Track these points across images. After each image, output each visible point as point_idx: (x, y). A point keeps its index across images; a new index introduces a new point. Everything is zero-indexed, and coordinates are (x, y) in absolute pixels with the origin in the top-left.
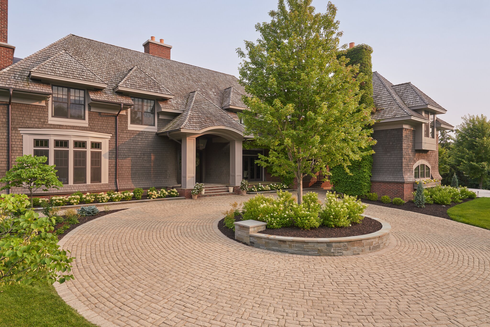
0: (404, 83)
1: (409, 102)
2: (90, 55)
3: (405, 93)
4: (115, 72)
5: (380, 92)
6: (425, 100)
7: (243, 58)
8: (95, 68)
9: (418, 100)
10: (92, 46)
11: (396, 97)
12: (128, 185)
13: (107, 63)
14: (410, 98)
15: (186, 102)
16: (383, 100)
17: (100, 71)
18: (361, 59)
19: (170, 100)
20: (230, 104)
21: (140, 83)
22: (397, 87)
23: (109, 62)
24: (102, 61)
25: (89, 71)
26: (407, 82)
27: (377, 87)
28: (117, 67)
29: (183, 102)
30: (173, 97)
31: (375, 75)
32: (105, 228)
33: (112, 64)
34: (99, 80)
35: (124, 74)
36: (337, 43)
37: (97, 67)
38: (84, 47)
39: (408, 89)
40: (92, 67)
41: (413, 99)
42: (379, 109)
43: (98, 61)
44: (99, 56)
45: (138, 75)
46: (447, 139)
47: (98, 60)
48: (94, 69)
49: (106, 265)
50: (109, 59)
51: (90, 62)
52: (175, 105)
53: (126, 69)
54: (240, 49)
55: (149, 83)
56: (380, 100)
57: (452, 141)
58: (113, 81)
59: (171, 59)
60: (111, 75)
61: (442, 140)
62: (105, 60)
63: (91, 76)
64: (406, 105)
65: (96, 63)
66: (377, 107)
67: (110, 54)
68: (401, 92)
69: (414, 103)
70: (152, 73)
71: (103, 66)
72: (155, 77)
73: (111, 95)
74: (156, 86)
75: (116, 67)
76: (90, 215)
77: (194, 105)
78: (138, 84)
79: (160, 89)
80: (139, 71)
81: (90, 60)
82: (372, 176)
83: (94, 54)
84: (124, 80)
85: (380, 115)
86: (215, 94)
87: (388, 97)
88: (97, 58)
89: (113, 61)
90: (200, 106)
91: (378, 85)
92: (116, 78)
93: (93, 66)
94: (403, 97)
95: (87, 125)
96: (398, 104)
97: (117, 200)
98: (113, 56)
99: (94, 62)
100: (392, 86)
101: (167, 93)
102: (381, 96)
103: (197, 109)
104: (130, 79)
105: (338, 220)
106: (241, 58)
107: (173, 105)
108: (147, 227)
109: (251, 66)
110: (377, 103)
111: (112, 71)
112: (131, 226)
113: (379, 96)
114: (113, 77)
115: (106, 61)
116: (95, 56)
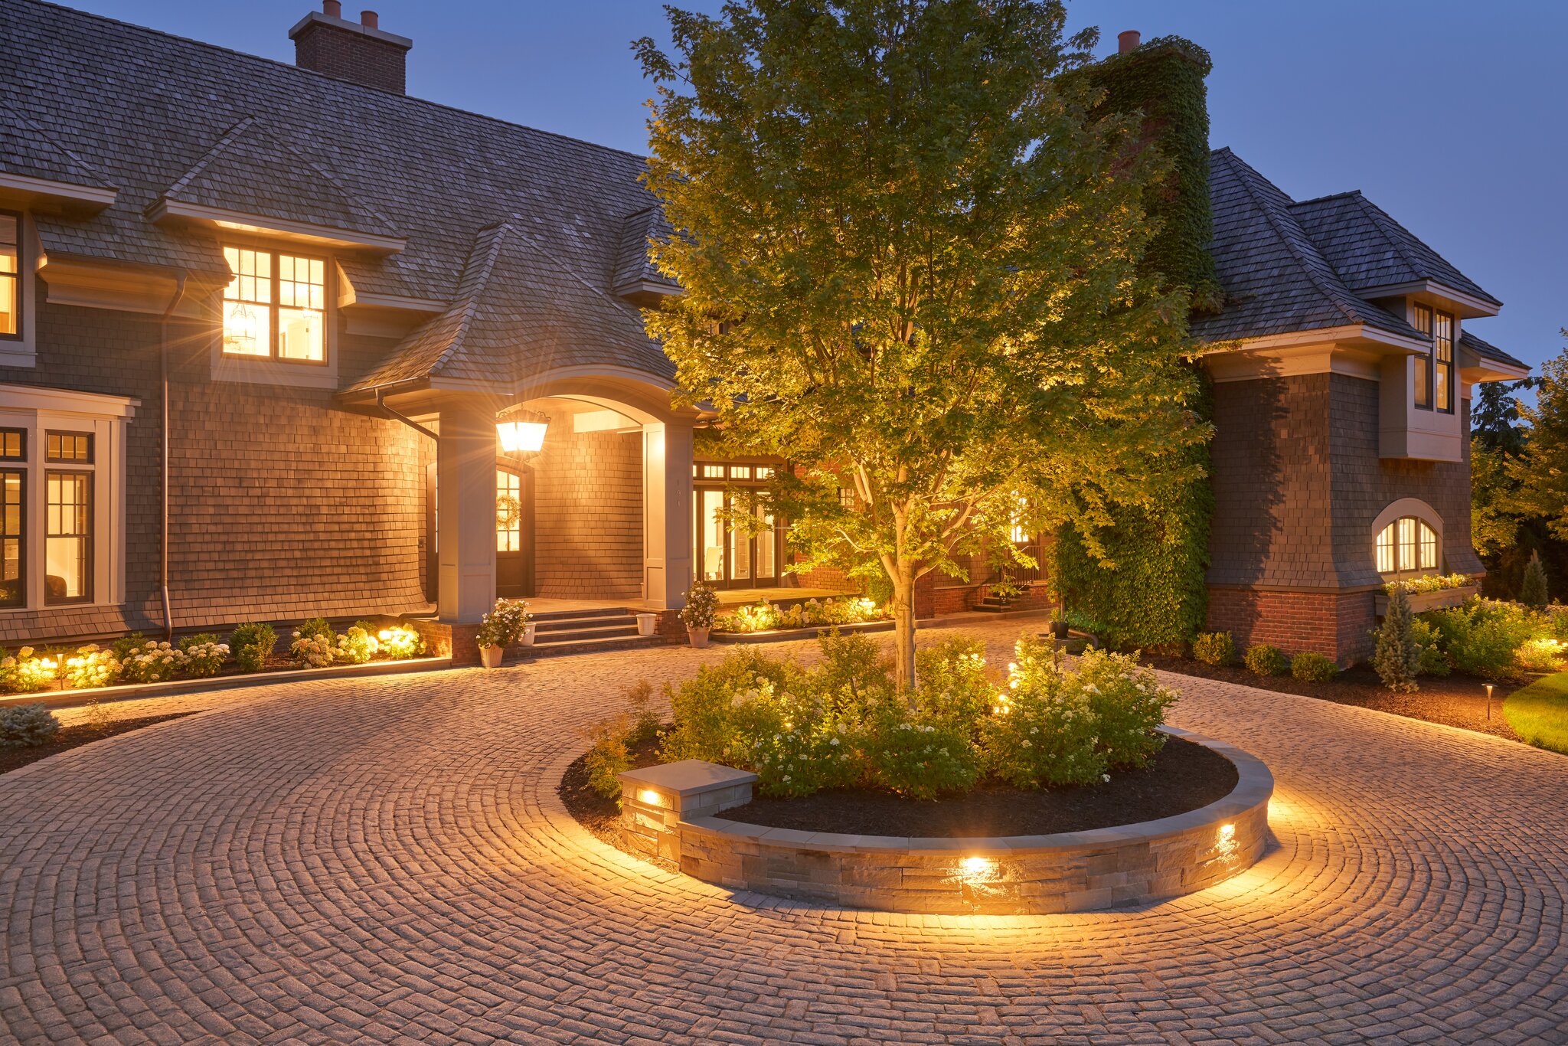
0: (1334, 193)
1: (1354, 269)
2: (54, 68)
3: (1341, 233)
4: (160, 141)
5: (1240, 231)
6: (1417, 261)
7: (665, 83)
8: (71, 123)
9: (1391, 262)
10: (64, 32)
11: (1306, 251)
12: (213, 611)
13: (124, 105)
14: (1358, 252)
15: (461, 268)
16: (1253, 260)
17: (94, 135)
18: (1164, 96)
19: (391, 257)
20: (644, 276)
21: (263, 186)
22: (1308, 208)
23: (134, 100)
24: (103, 94)
25: (38, 137)
26: (1348, 190)
27: (1229, 211)
28: (171, 122)
29: (448, 265)
30: (402, 247)
31: (1221, 162)
32: (67, 803)
33: (149, 110)
34: (83, 172)
35: (196, 148)
36: (1055, 24)
37: (82, 118)
38: (28, 35)
39: (1349, 216)
40: (60, 121)
41: (1367, 259)
42: (1235, 297)
43: (84, 96)
44: (92, 77)
45: (256, 156)
46: (1506, 415)
47: (89, 90)
48: (67, 130)
49: (17, 980)
50: (137, 87)
51: (49, 97)
52: (414, 280)
53: (207, 129)
54: (651, 42)
55: (304, 186)
56: (1239, 263)
57: (1527, 424)
58: (150, 178)
59: (408, 93)
60: (141, 152)
61: (1487, 417)
62: (119, 90)
63: (45, 156)
64: (1342, 282)
65: (77, 103)
66: (1231, 288)
67: (141, 69)
68: (1325, 228)
69: (1373, 274)
70: (320, 146)
71: (107, 116)
72: (334, 162)
73: (135, 234)
74: (332, 199)
75: (163, 120)
76: (18, 743)
77: (494, 279)
78: (250, 192)
79: (348, 213)
80: (261, 137)
81: (51, 89)
82: (1209, 563)
83: (69, 65)
84: (191, 175)
85: (1240, 321)
86: (587, 235)
87: (1273, 248)
88: (84, 82)
89: (152, 97)
90: (516, 282)
91: (1234, 203)
92: (164, 164)
93: (63, 114)
94: (1331, 250)
95: (31, 363)
96: (1311, 275)
97: (156, 676)
98: (153, 78)
99: (68, 100)
100: (1289, 207)
101: (376, 230)
102: (1245, 246)
103: (503, 295)
104: (217, 169)
105: (1053, 756)
106: (656, 80)
107: (407, 279)
108: (254, 794)
109: (696, 113)
110: (1229, 272)
111: (144, 138)
112: (186, 791)
113: (1238, 247)
114: (149, 162)
115: (123, 97)
116: (76, 73)
